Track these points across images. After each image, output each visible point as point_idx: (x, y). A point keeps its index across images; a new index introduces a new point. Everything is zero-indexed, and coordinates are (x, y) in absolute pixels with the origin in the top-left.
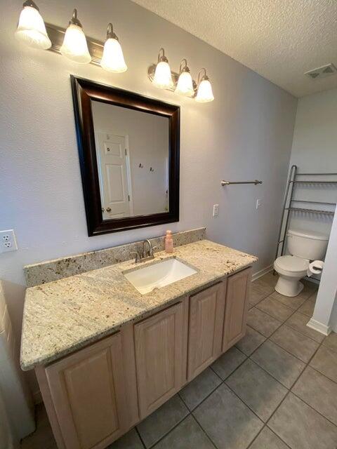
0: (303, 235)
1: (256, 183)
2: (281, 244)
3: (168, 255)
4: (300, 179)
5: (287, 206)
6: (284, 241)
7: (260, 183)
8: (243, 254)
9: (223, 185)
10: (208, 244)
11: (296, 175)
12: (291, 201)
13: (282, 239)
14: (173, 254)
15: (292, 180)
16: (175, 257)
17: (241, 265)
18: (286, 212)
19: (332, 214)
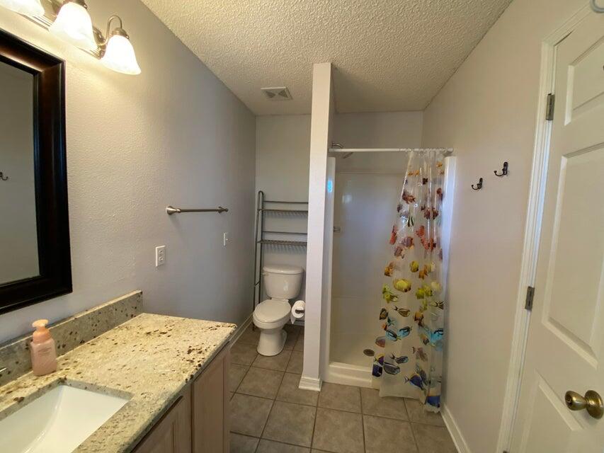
0: (279, 271)
1: (221, 211)
2: (257, 287)
3: (42, 382)
4: (268, 207)
5: (259, 239)
6: (260, 282)
7: (226, 210)
8: (214, 324)
9: (170, 213)
10: (149, 322)
11: (264, 202)
12: (262, 232)
13: (257, 280)
14: (59, 375)
15: (260, 208)
16: (62, 381)
17: (213, 348)
18: (259, 245)
19: (305, 244)
